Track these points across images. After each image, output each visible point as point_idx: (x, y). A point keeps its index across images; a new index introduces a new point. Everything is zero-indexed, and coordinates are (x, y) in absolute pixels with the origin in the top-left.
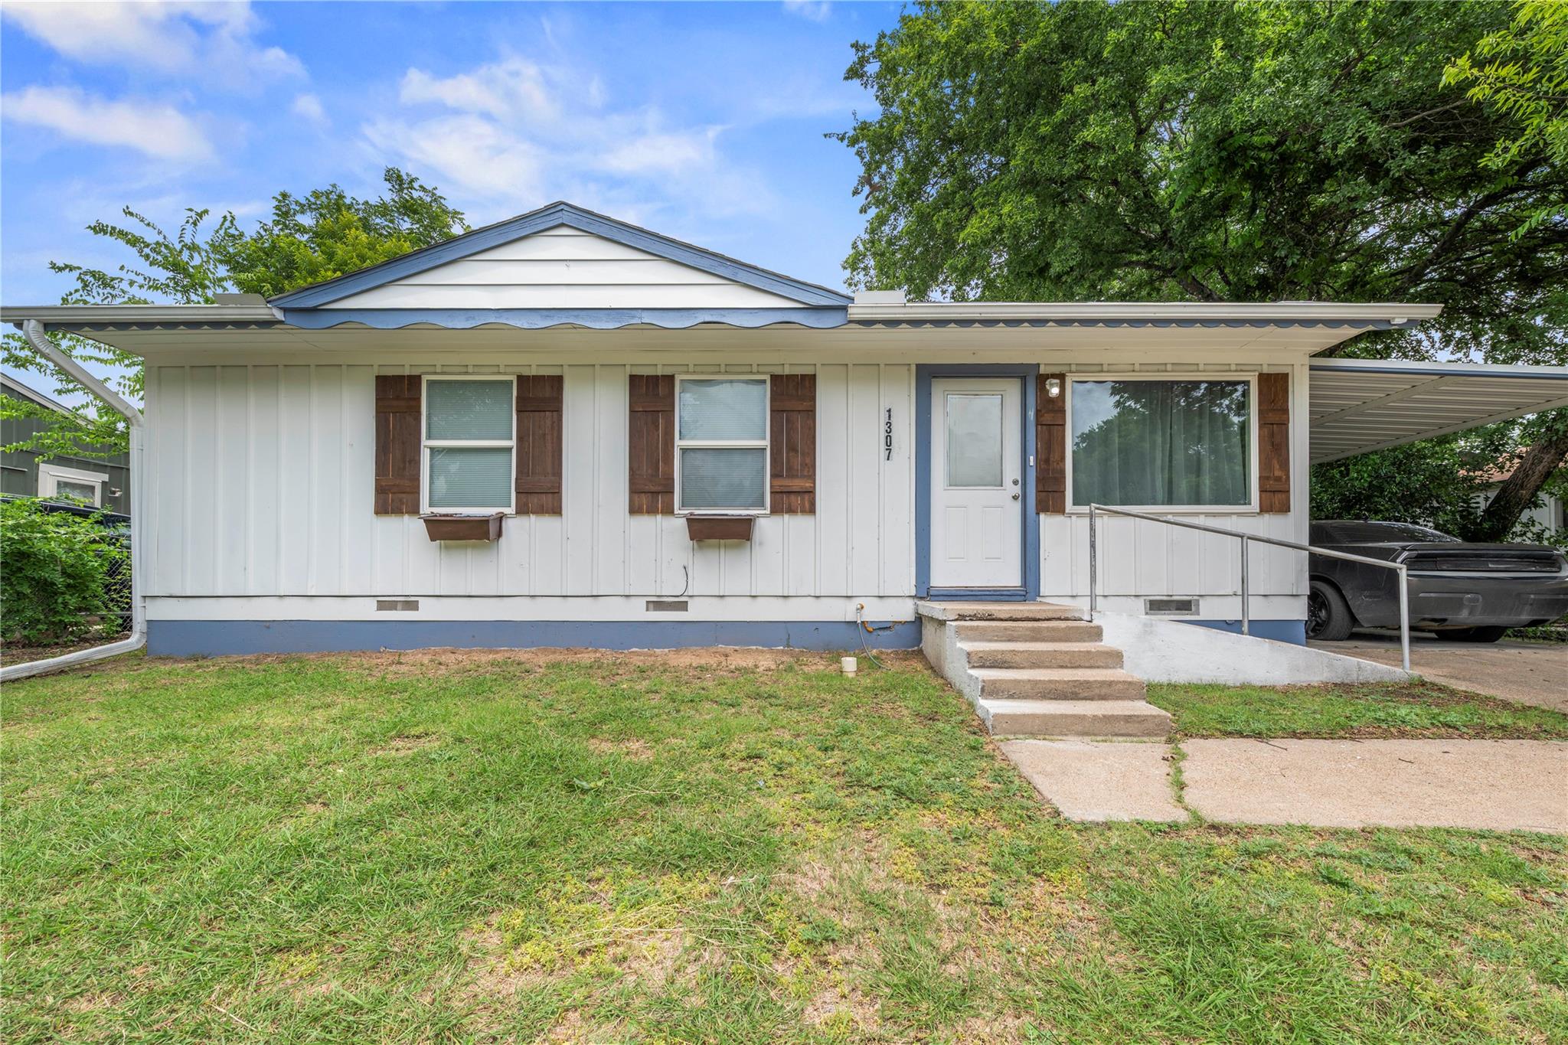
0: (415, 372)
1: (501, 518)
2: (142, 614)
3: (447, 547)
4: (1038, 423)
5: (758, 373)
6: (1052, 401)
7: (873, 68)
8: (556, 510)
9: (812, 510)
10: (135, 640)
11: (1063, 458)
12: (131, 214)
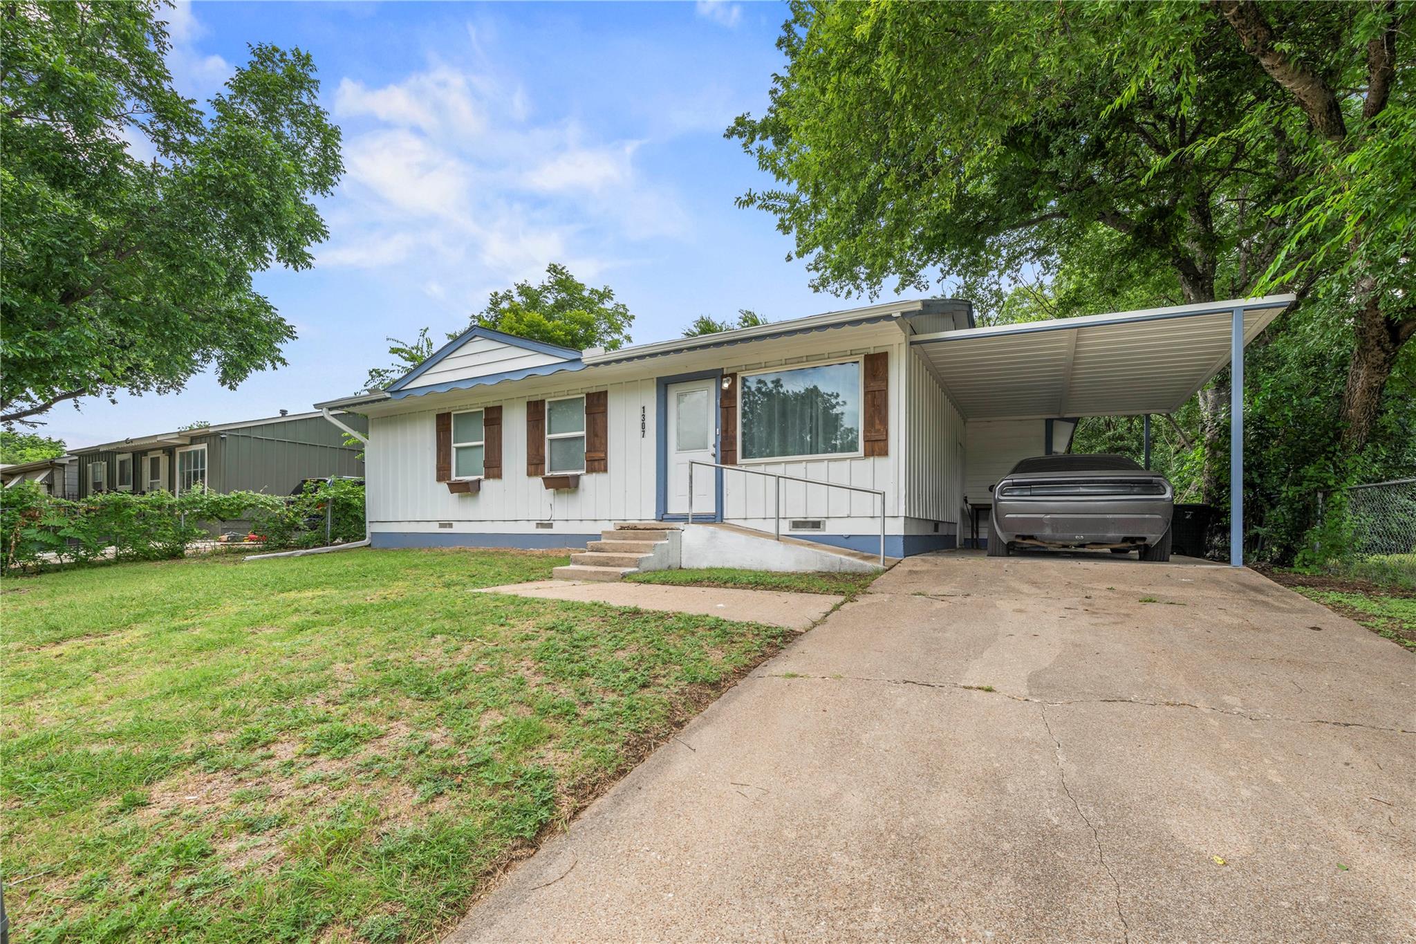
0: (449, 411)
1: (479, 481)
2: (370, 529)
3: (461, 496)
4: (722, 407)
5: (582, 393)
8: (499, 476)
9: (605, 470)
10: (366, 541)
11: (735, 429)
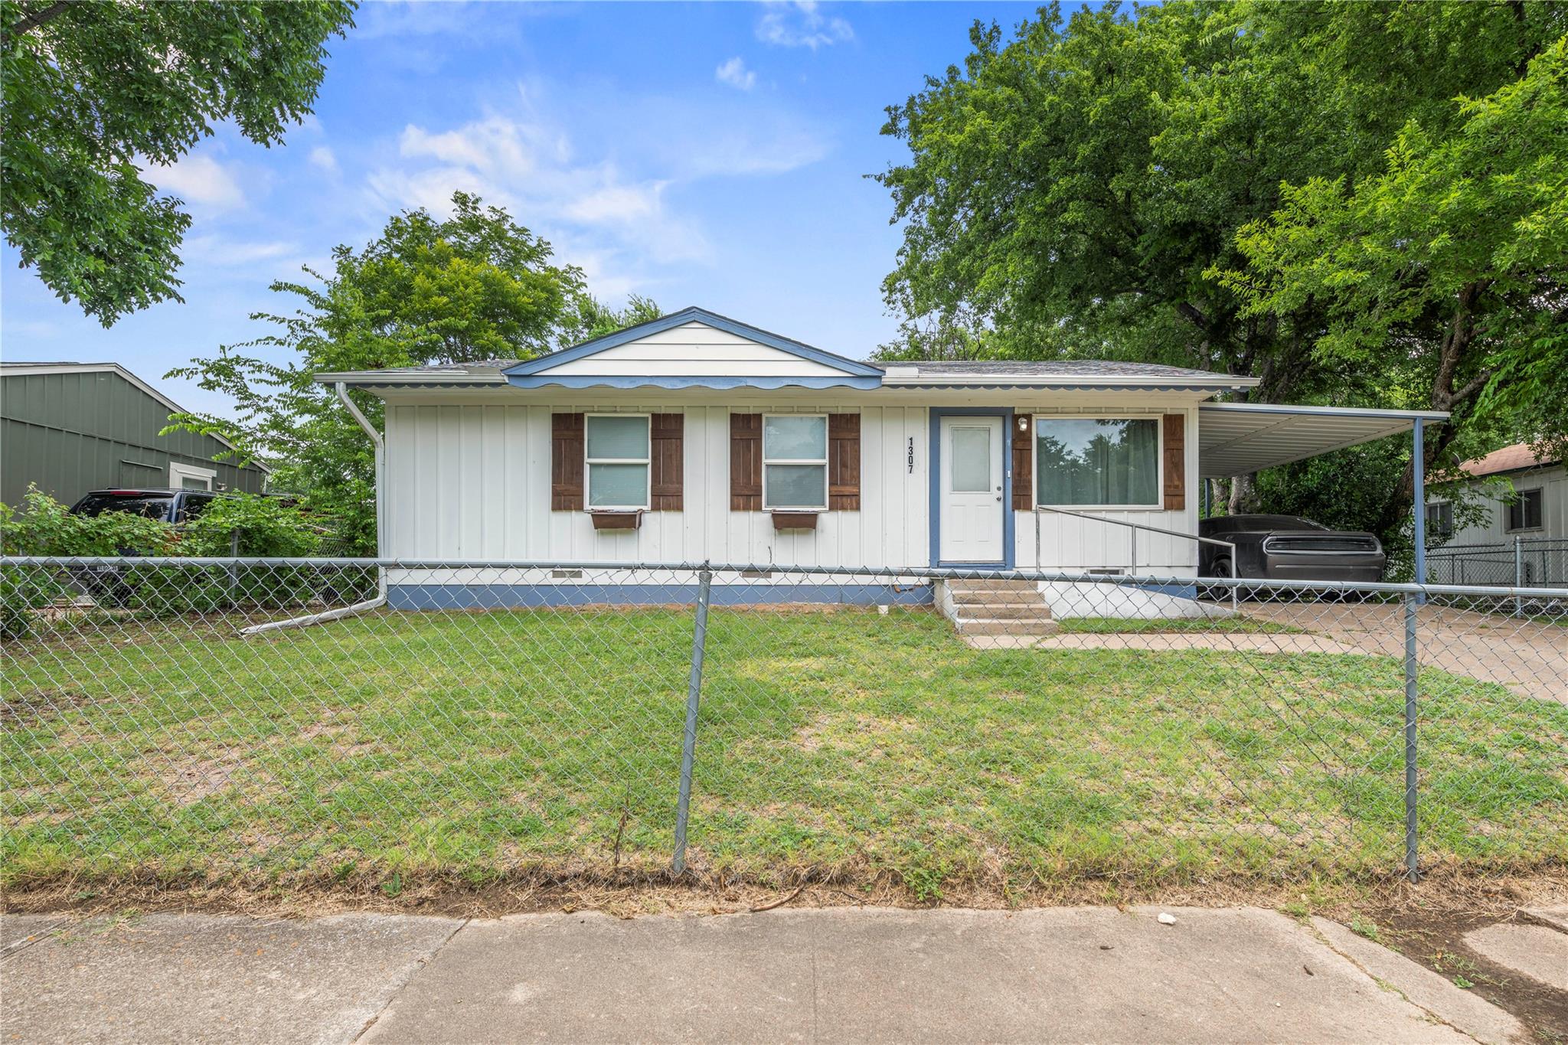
0: (579, 411)
1: (641, 513)
3: (602, 533)
4: (1013, 448)
5: (820, 412)
6: (1022, 433)
7: (904, 123)
8: (679, 508)
9: (858, 508)
10: (379, 600)
11: (1030, 472)
12: (307, 270)
